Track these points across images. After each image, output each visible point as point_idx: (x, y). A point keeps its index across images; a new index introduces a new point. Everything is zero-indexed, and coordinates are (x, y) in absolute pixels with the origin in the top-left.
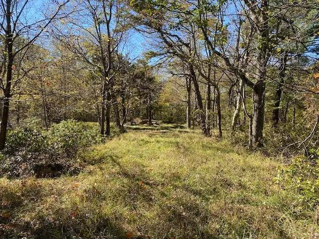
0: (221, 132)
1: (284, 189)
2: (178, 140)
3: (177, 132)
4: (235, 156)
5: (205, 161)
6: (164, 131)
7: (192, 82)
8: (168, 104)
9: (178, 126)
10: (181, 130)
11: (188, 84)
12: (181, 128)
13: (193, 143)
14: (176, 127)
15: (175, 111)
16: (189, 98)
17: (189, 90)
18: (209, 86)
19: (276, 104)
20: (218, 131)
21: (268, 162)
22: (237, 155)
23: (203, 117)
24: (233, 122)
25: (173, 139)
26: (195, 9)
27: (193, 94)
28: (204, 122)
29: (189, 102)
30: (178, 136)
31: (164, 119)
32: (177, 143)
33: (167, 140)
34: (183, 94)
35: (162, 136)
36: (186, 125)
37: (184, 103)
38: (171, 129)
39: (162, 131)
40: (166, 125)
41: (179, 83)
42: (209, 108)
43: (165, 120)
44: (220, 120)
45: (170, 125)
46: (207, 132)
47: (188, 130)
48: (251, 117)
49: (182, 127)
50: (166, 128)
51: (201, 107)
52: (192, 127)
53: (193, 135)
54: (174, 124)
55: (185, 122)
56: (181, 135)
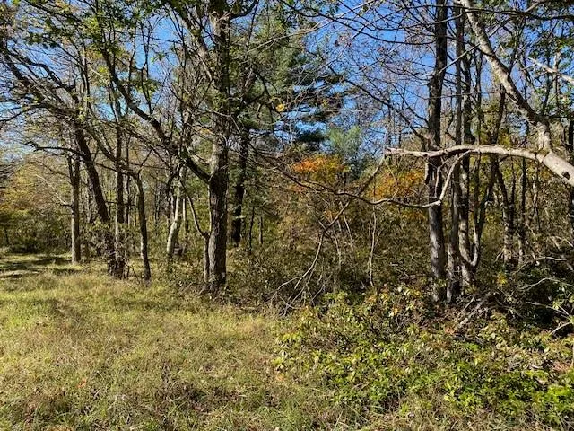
0: (147, 267)
1: (300, 383)
2: (54, 293)
3: (49, 275)
4: (186, 318)
5: (124, 340)
6: (16, 273)
7: (82, 165)
8: (25, 212)
9: (52, 259)
10: (58, 267)
11: (73, 169)
12: (59, 264)
13: (92, 296)
14: (46, 261)
15: (41, 226)
16: (76, 198)
17: (75, 181)
18: (120, 175)
19: (236, 210)
20: (142, 264)
21: (249, 324)
22: (189, 314)
23: (110, 238)
24: (169, 244)
25: (41, 294)
26: (87, 15)
27: (85, 191)
28: (111, 248)
29: (75, 207)
30: (52, 285)
31: (16, 243)
32: (54, 302)
33: (25, 295)
34: (61, 191)
35: (12, 286)
36: (71, 254)
37: (63, 210)
38: (34, 267)
39: (10, 273)
40: (20, 258)
41: (52, 167)
42: (121, 220)
43: (16, 247)
44: (145, 242)
45: (30, 258)
46: (118, 269)
47: (74, 266)
48: (206, 235)
49: (60, 261)
50: (21, 266)
51: (105, 219)
52: (83, 258)
53: (87, 277)
54: (42, 255)
55: (68, 249)
56: (61, 281)
